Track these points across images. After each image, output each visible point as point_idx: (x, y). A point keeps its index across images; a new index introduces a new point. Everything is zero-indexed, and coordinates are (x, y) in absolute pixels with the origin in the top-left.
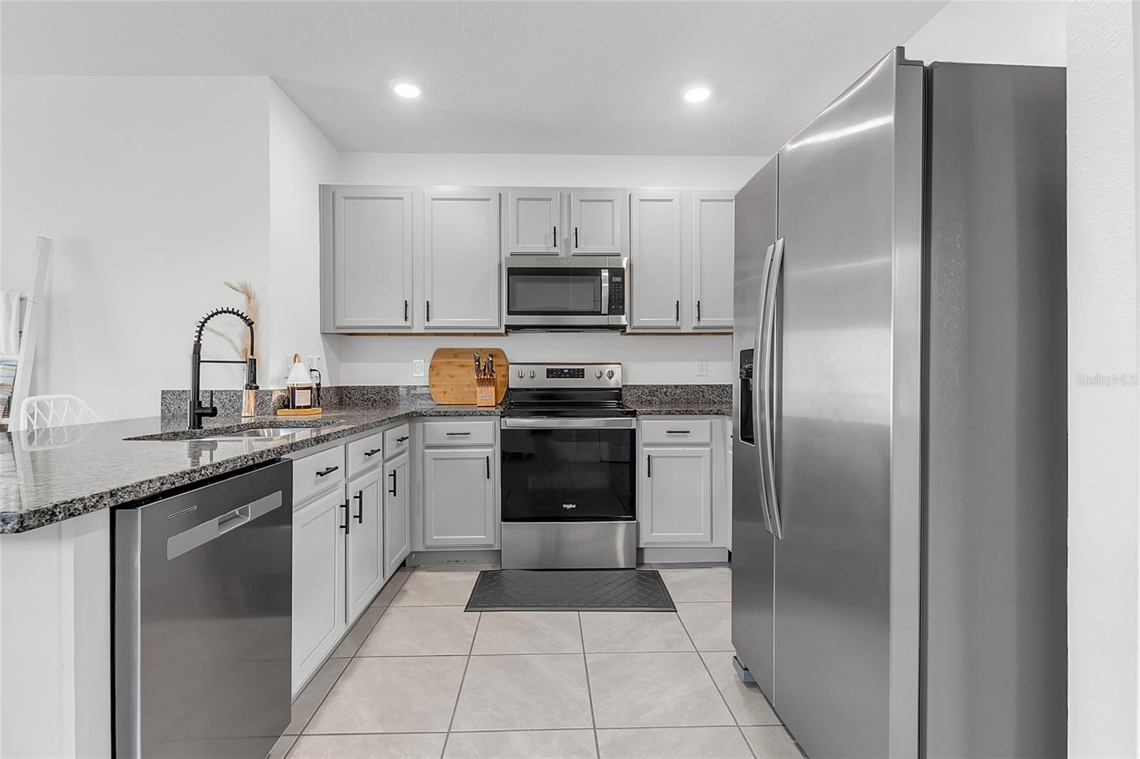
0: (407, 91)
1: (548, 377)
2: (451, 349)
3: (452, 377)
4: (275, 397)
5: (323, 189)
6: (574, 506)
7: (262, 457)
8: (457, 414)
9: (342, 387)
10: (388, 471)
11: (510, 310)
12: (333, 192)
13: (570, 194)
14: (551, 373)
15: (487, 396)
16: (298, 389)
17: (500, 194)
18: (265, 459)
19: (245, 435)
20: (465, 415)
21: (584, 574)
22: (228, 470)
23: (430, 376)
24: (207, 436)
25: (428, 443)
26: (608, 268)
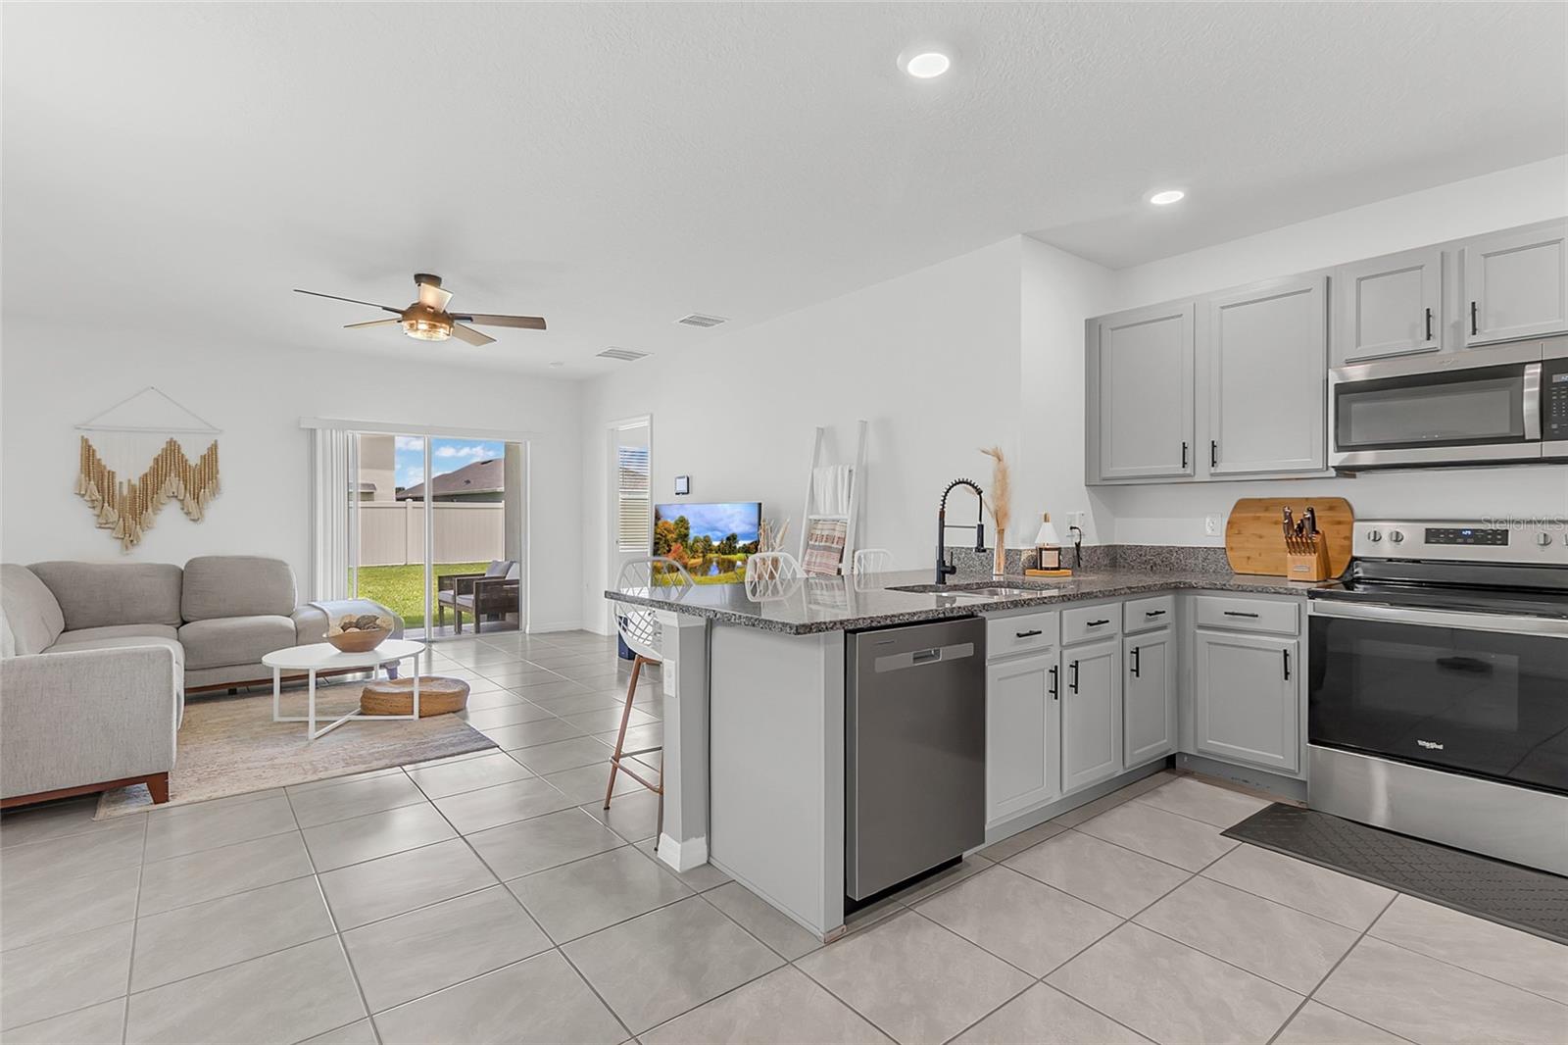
0: (1167, 198)
1: (1427, 542)
2: (1260, 500)
3: (1261, 537)
4: (1024, 557)
5: (1090, 324)
6: (1441, 747)
7: (952, 612)
8: (1240, 589)
9: (1116, 546)
10: (1129, 647)
11: (1340, 444)
12: (1100, 326)
13: (1463, 250)
14: (1432, 536)
15: (1304, 568)
16: (1046, 549)
17: (1328, 278)
18: (955, 614)
19: (986, 592)
20: (1251, 591)
21: (1455, 855)
22: (921, 619)
23: (1227, 536)
24: (948, 591)
25: (1201, 621)
26: (1541, 361)
